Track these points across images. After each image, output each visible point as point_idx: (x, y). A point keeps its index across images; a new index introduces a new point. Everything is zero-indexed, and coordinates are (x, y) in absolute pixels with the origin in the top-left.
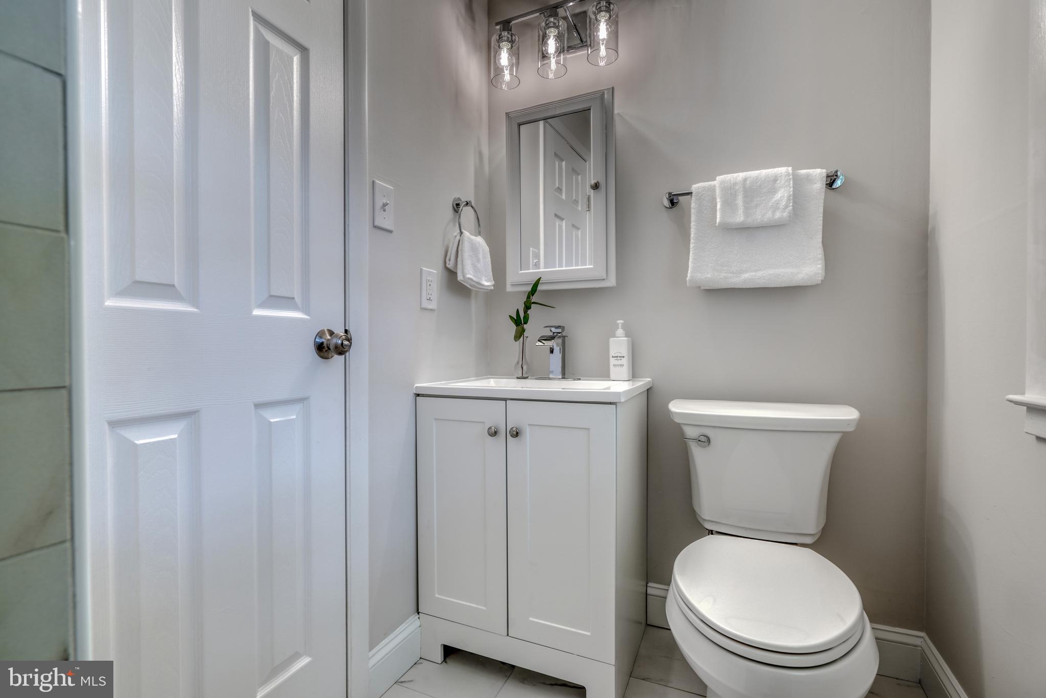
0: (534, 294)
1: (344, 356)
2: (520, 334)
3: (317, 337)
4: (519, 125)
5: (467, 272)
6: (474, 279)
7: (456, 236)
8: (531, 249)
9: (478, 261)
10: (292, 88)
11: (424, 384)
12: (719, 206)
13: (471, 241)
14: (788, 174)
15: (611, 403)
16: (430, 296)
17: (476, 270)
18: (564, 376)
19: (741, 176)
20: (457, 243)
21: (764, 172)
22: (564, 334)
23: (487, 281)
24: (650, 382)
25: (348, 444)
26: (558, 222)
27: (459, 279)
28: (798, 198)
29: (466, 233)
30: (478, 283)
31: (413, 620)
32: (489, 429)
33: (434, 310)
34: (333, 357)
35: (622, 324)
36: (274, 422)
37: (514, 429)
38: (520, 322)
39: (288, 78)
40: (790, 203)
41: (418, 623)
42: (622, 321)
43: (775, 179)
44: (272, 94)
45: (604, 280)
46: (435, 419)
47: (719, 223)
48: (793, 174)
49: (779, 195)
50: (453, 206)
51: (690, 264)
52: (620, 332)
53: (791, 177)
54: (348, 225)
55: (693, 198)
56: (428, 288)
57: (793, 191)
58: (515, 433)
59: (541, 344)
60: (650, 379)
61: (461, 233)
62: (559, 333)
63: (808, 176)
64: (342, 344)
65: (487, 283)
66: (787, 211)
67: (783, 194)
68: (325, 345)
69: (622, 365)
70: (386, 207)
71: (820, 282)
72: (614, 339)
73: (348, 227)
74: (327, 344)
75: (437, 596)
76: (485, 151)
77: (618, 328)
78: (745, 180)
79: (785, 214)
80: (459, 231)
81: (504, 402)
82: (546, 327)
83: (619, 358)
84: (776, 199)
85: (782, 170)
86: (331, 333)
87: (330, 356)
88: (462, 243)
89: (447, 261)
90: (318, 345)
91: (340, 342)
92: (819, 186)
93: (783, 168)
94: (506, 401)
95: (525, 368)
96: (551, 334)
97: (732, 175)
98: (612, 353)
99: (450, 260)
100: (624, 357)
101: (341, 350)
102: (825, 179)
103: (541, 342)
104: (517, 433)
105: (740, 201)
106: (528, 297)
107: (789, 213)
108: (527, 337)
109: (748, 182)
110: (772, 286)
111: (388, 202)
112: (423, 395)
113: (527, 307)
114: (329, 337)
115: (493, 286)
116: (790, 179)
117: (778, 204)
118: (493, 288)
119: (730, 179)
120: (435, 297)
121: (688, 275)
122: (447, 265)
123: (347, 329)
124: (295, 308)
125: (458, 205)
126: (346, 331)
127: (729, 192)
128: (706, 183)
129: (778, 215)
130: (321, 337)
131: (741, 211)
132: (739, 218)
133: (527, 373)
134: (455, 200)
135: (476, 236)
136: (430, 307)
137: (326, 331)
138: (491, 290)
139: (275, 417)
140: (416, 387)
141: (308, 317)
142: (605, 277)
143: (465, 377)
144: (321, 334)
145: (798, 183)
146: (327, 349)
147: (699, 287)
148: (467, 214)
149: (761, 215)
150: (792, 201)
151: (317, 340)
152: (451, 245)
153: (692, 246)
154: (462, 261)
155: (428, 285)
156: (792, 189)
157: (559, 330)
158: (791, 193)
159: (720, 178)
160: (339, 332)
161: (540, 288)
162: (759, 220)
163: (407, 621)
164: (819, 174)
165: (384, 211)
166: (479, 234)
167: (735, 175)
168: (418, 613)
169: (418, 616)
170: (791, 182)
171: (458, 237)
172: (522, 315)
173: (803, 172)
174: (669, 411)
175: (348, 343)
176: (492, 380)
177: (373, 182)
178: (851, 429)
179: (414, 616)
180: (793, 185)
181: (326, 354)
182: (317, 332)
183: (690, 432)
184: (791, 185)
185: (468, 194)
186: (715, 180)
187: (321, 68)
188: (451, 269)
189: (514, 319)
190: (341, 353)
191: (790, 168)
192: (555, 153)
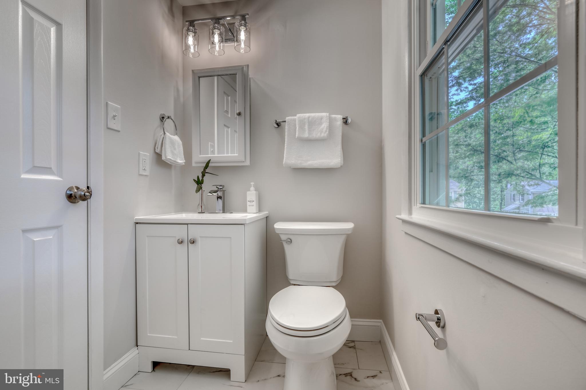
0: (207, 168)
1: (86, 201)
2: (199, 189)
3: (68, 190)
4: (199, 77)
5: (168, 156)
6: (172, 159)
7: (161, 135)
8: (209, 143)
9: (175, 149)
10: (50, 46)
11: (140, 217)
12: (297, 129)
13: (170, 138)
14: (327, 117)
15: (242, 224)
16: (145, 168)
17: (173, 154)
18: (224, 211)
19: (307, 115)
20: (162, 139)
21: (317, 115)
22: (224, 189)
23: (180, 160)
24: (267, 213)
25: (89, 252)
26: (226, 129)
27: (163, 159)
28: (331, 128)
29: (167, 134)
30: (175, 161)
31: (133, 351)
32: (178, 240)
33: (148, 176)
34: (79, 202)
35: (253, 184)
36: (36, 240)
37: (192, 239)
38: (199, 182)
39: (47, 40)
40: (327, 130)
41: (137, 351)
42: (253, 183)
43: (322, 118)
44: (36, 49)
45: (244, 162)
46: (147, 236)
47: (297, 137)
48: (329, 117)
49: (323, 126)
50: (160, 118)
51: (284, 156)
52: (252, 188)
53: (328, 118)
54: (90, 127)
55: (286, 124)
56: (143, 163)
57: (329, 124)
58: (192, 242)
59: (211, 194)
60: (268, 212)
61: (165, 133)
62: (221, 189)
63: (335, 118)
64: (85, 195)
65: (181, 161)
66: (326, 133)
67: (325, 125)
68: (73, 195)
69: (253, 205)
70: (116, 118)
71: (340, 167)
72: (249, 192)
73: (90, 128)
74: (74, 195)
75: (149, 335)
76: (181, 89)
77: (251, 187)
78: (309, 117)
79: (326, 135)
80: (163, 132)
81: (187, 225)
82: (213, 186)
83: (251, 202)
84: (322, 127)
85: (324, 114)
86: (78, 188)
87: (77, 202)
88: (165, 139)
89: (156, 148)
90: (68, 195)
91: (83, 193)
92: (339, 123)
93: (325, 113)
94: (188, 225)
95: (203, 207)
96: (217, 189)
97: (303, 114)
98: (248, 199)
99: (157, 148)
100: (254, 201)
101: (84, 198)
102: (342, 120)
103: (212, 193)
104: (194, 241)
105: (306, 127)
106: (204, 170)
107: (327, 134)
108: (204, 191)
109: (310, 118)
110: (321, 168)
111: (117, 115)
112: (140, 223)
113: (203, 176)
114: (76, 191)
115: (185, 163)
116: (328, 119)
117: (323, 130)
118: (184, 164)
119: (302, 116)
120: (148, 168)
121: (284, 161)
122: (156, 151)
123: (89, 186)
124: (52, 173)
125: (163, 118)
126: (88, 187)
127: (302, 122)
128: (292, 117)
129: (323, 135)
130: (70, 191)
131: (307, 132)
132: (306, 135)
133: (204, 210)
134: (161, 115)
135: (174, 135)
136: (145, 174)
137: (74, 187)
138: (183, 165)
139: (37, 238)
140: (136, 218)
141: (62, 179)
142: (244, 160)
143: (169, 213)
144: (70, 189)
145: (331, 121)
146: (74, 197)
147: (290, 167)
148: (168, 123)
149: (316, 134)
150: (328, 129)
151: (67, 192)
152: (158, 140)
153: (285, 147)
154: (165, 149)
155: (144, 162)
156: (328, 123)
157: (221, 187)
158: (328, 125)
159: (298, 115)
160: (82, 188)
161: (210, 165)
162: (314, 137)
163: (130, 352)
164: (339, 117)
165: (114, 119)
166: (177, 134)
167: (305, 114)
168: (137, 346)
169: (137, 348)
170: (328, 120)
171: (163, 136)
172: (201, 178)
173: (333, 116)
174: (274, 227)
175: (89, 194)
176: (184, 214)
177: (107, 102)
178: (350, 232)
179: (134, 348)
180: (329, 122)
181: (74, 201)
182: (68, 188)
183: (283, 237)
184: (328, 122)
185: (170, 112)
186: (296, 116)
187: (71, 37)
188: (159, 153)
189: (196, 181)
190: (84, 200)
191: (328, 114)
192: (224, 92)
